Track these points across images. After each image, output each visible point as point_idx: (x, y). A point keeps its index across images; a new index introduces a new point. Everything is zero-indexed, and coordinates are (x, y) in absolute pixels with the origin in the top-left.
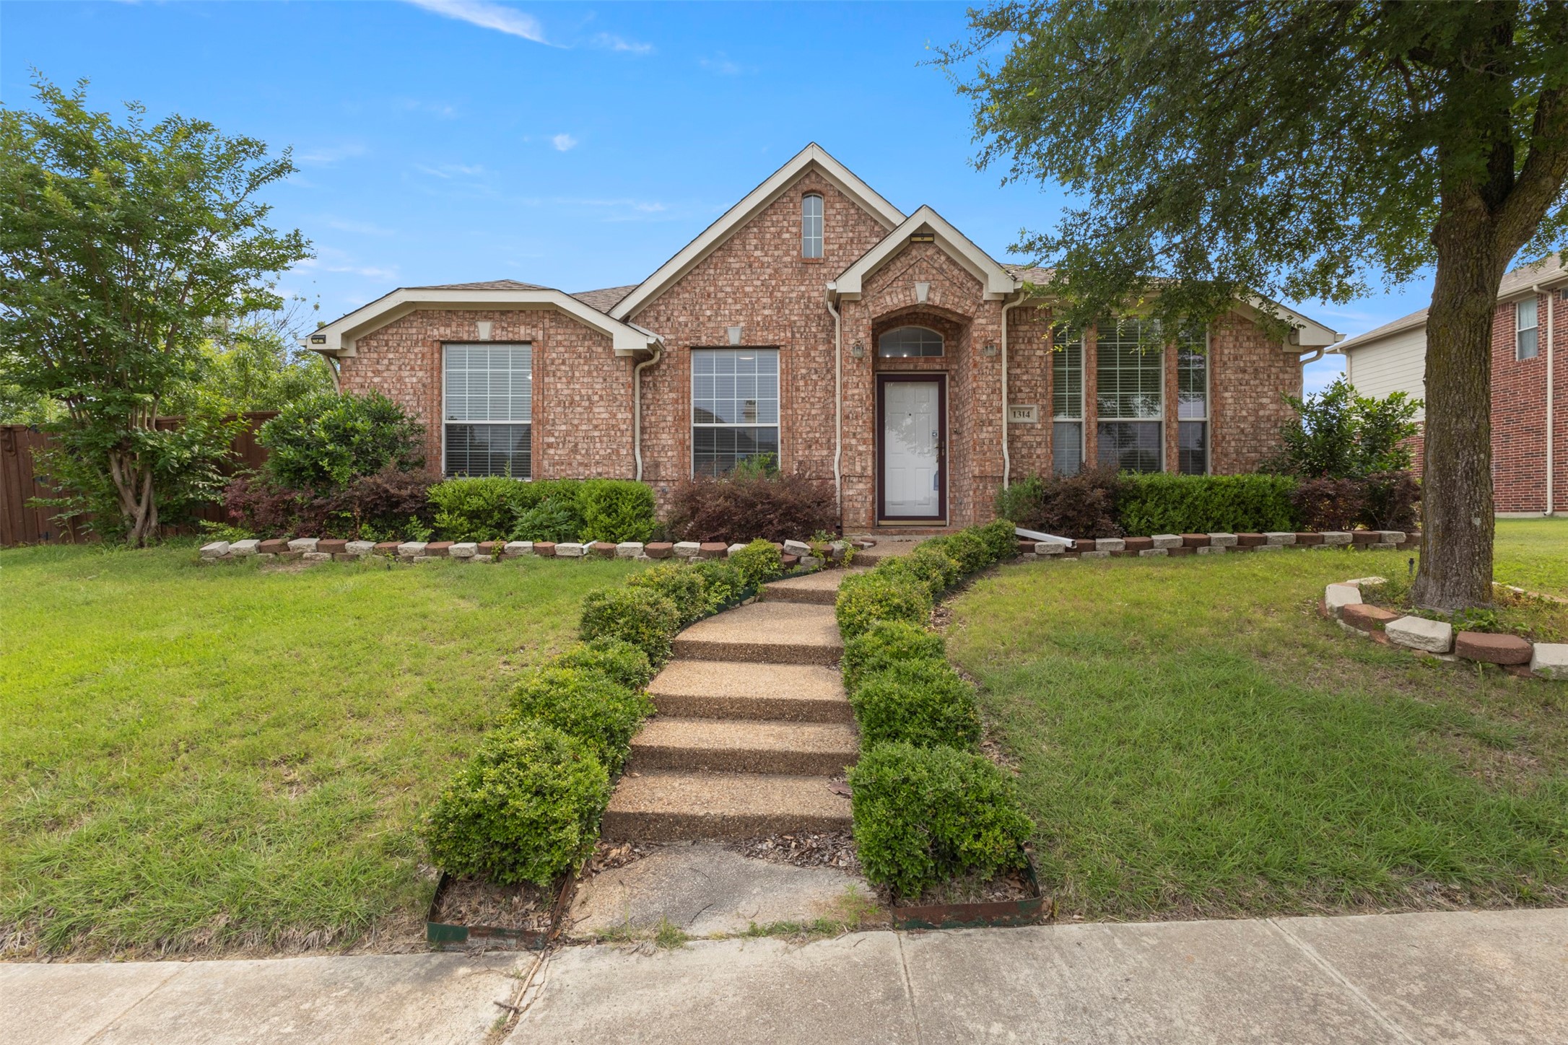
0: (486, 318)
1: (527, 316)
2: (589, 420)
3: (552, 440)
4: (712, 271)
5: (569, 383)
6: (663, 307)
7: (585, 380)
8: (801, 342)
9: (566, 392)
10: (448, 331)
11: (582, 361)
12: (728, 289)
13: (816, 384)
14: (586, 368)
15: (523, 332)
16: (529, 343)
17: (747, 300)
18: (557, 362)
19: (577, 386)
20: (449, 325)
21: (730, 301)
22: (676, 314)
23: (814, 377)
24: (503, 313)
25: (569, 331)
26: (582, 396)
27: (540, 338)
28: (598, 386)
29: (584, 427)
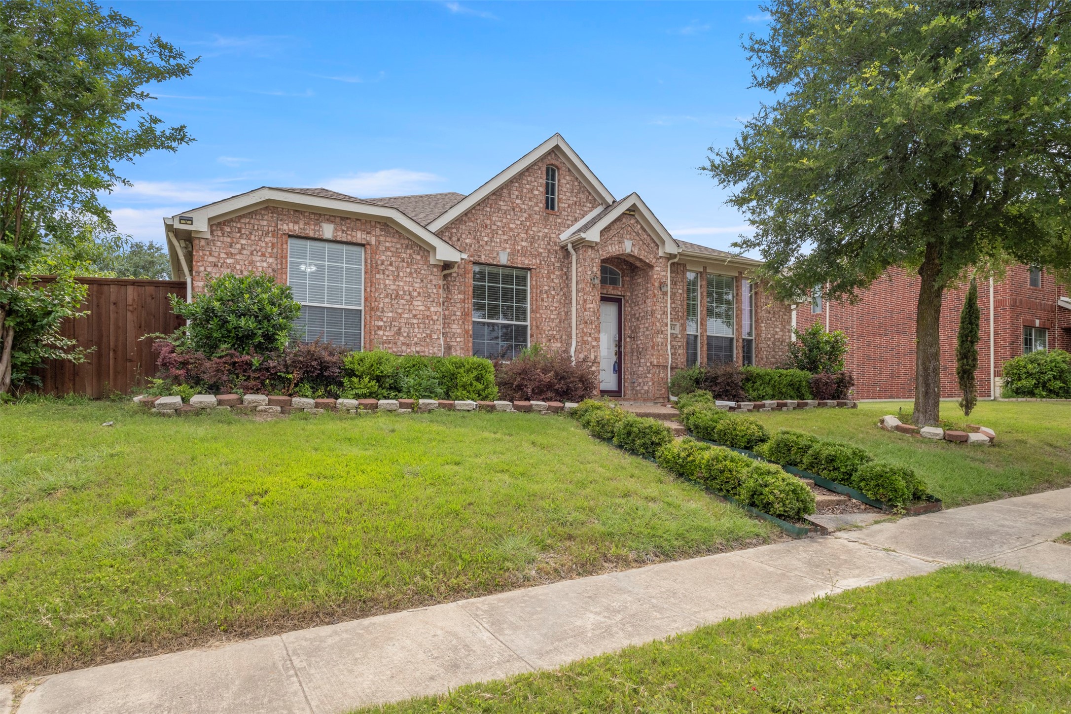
0: (329, 221)
1: (362, 224)
2: (410, 311)
3: (381, 323)
4: (488, 209)
5: (395, 280)
6: (455, 230)
7: (408, 279)
8: (545, 267)
9: (393, 287)
10: (296, 227)
11: (405, 265)
12: (499, 224)
13: (554, 297)
14: (408, 270)
15: (359, 236)
16: (363, 245)
17: (511, 234)
18: (386, 263)
19: (401, 284)
20: (297, 223)
21: (500, 232)
22: (464, 236)
23: (553, 293)
24: (342, 219)
25: (395, 241)
26: (404, 291)
27: (373, 243)
28: (417, 285)
29: (406, 316)
